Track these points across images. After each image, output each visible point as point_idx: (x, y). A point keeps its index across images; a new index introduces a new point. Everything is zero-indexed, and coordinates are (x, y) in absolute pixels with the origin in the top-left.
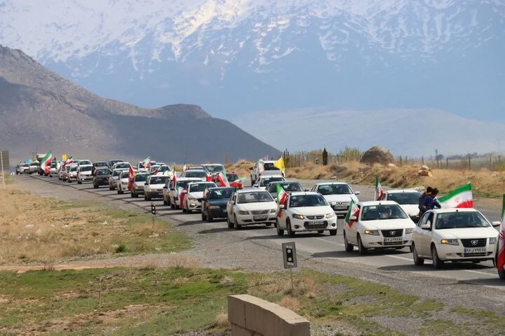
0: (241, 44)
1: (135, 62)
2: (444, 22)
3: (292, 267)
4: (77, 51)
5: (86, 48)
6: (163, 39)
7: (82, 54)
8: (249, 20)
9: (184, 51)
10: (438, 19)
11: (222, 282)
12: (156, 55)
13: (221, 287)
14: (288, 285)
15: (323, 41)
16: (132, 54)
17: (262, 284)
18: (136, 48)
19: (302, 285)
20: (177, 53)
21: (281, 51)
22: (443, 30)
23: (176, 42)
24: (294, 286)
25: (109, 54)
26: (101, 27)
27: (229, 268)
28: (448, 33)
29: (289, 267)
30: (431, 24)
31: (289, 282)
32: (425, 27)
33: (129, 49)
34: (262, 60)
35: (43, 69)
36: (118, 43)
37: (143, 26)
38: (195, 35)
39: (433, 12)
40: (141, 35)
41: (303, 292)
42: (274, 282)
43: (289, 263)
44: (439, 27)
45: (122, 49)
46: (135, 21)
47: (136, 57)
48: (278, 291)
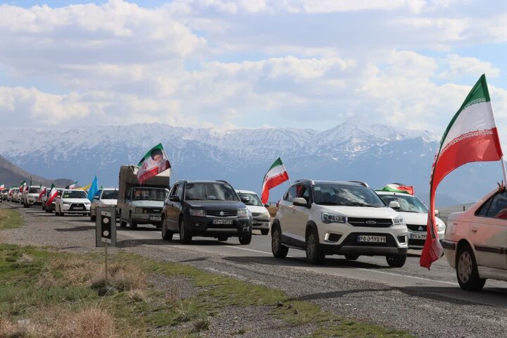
0: (94, 156)
1: (46, 160)
2: (181, 154)
3: (109, 245)
4: (21, 153)
5: (25, 152)
6: (60, 151)
7: (23, 154)
8: (98, 146)
9: (69, 157)
10: (179, 153)
11: (19, 261)
12: (56, 158)
13: (17, 267)
14: (99, 273)
15: (130, 157)
16: (45, 156)
17: (67, 267)
18: (48, 154)
19: (121, 276)
20: (66, 157)
21: (112, 160)
22: (181, 157)
23: (65, 153)
24: (109, 276)
25: (36, 155)
26: (32, 143)
27: (37, 245)
28: (182, 159)
29: (104, 244)
30: (176, 154)
31: (102, 267)
32: (173, 156)
33: (44, 154)
34: (102, 164)
35: (4, 159)
36: (38, 151)
37: (50, 145)
38: (74, 150)
39: (177, 149)
40: (50, 148)
41: (122, 287)
42: (83, 265)
43: (103, 240)
44: (179, 157)
45: (41, 153)
46: (48, 142)
47: (47, 158)
48: (85, 280)
